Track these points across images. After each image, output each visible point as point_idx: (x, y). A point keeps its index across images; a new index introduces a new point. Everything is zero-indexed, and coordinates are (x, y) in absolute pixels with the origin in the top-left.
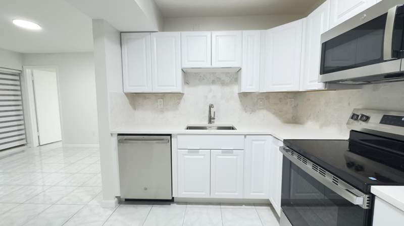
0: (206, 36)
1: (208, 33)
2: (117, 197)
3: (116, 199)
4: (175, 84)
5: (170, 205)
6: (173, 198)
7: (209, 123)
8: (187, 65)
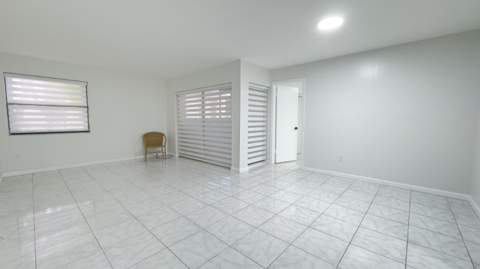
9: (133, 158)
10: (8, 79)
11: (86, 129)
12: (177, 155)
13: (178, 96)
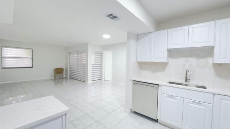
0: (185, 29)
1: (186, 27)
2: (130, 109)
3: (130, 110)
4: (163, 57)
5: (155, 122)
6: (157, 119)
7: (185, 82)
8: (171, 47)
9: (50, 78)
10: (3, 48)
11: (32, 66)
12: (68, 77)
13: (69, 54)
